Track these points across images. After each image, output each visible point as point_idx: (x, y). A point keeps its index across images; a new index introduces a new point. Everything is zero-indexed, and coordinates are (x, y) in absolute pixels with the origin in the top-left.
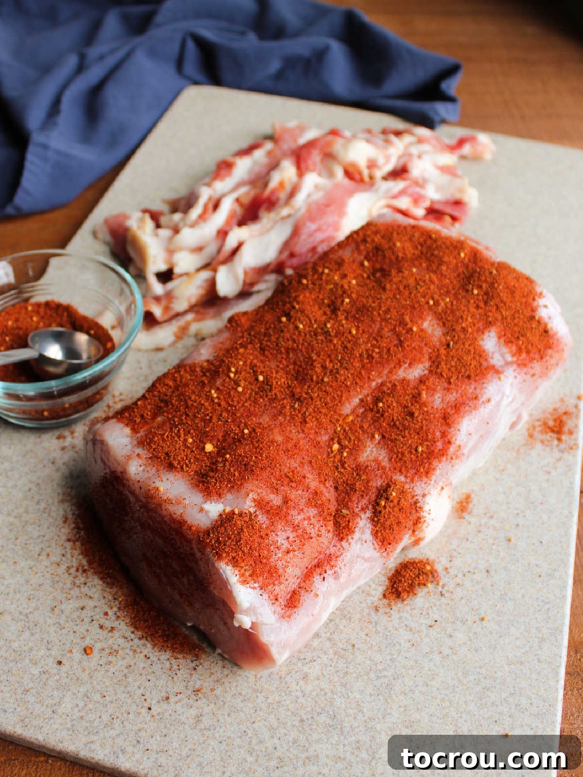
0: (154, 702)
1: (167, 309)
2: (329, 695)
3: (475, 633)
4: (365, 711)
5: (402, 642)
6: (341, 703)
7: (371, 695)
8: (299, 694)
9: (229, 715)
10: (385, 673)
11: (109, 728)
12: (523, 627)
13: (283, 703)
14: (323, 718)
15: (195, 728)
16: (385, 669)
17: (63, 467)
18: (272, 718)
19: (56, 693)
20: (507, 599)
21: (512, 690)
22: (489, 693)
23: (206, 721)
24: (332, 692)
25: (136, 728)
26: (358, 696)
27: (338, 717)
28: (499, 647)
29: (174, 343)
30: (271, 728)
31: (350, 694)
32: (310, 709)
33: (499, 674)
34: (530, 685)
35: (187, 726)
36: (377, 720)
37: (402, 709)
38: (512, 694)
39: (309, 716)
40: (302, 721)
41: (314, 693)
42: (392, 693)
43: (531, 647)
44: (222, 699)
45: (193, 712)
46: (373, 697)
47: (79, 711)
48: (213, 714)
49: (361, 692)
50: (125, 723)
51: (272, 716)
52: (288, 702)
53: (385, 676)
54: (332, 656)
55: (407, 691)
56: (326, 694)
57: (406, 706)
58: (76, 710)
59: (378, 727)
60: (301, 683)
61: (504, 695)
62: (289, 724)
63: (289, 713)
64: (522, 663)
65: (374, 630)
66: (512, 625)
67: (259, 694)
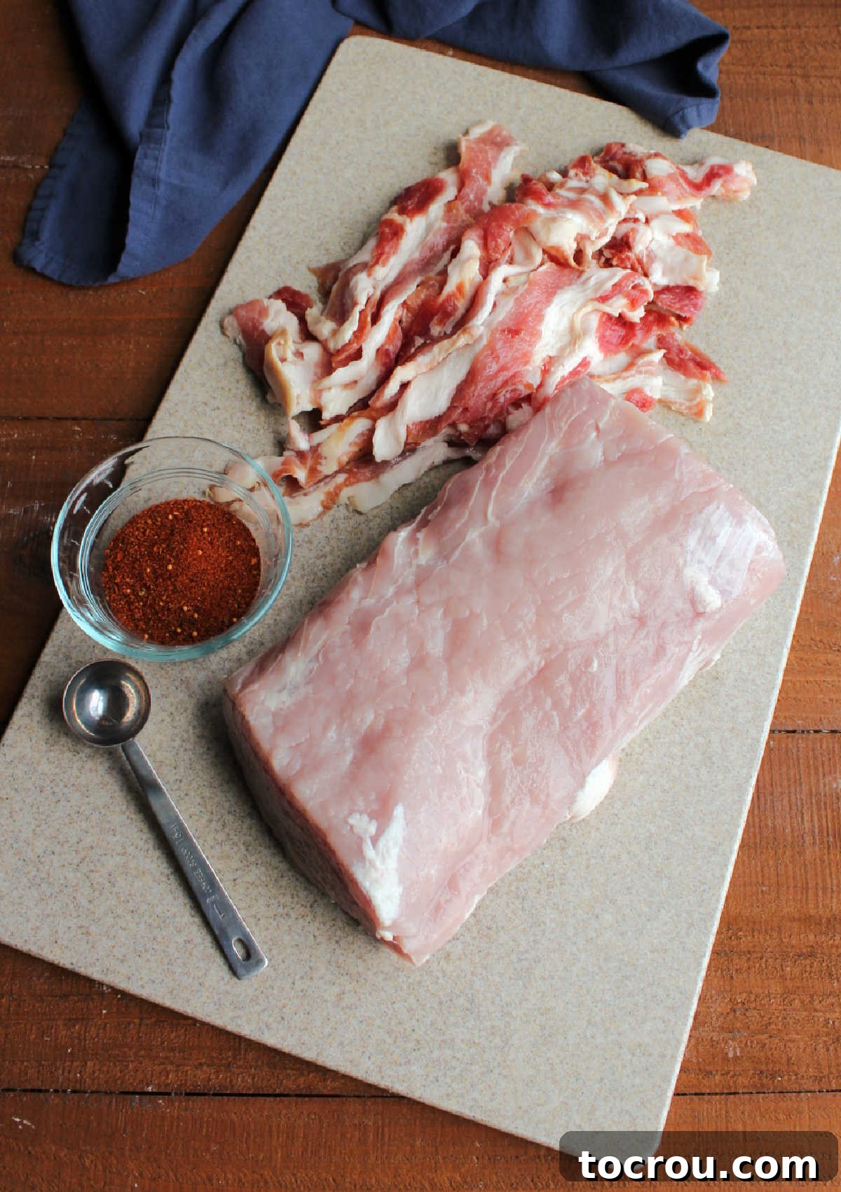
0: (298, 977)
1: (313, 471)
2: (469, 976)
3: (624, 915)
4: (503, 995)
5: (548, 921)
6: (480, 986)
7: (510, 978)
8: (440, 975)
9: (370, 994)
10: (527, 955)
11: (254, 1003)
12: (673, 911)
13: (423, 983)
14: (462, 1000)
15: (338, 1006)
16: (526, 952)
17: (198, 691)
18: (412, 1000)
19: (201, 964)
20: (663, 875)
21: (651, 980)
22: (627, 982)
23: (348, 1000)
24: (472, 973)
25: (280, 1004)
26: (497, 979)
27: (476, 1001)
28: (645, 931)
29: (320, 515)
30: (410, 1010)
31: (490, 977)
32: (449, 991)
33: (641, 961)
34: (670, 975)
35: (329, 1005)
36: (513, 1006)
37: (540, 995)
38: (650, 985)
39: (448, 999)
40: (441, 1003)
41: (455, 974)
42: (532, 977)
43: (678, 933)
44: (364, 976)
45: (336, 990)
46: (512, 981)
47: (225, 985)
48: (355, 992)
49: (501, 975)
50: (270, 998)
51: (412, 997)
52: (428, 983)
53: (526, 959)
54: (475, 934)
55: (546, 976)
56: (466, 976)
57: (544, 992)
58: (222, 983)
59: (514, 1013)
60: (443, 963)
61: (642, 986)
62: (428, 1005)
63: (428, 995)
64: (666, 951)
65: (520, 907)
66: (663, 907)
67: (400, 973)
